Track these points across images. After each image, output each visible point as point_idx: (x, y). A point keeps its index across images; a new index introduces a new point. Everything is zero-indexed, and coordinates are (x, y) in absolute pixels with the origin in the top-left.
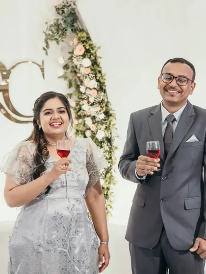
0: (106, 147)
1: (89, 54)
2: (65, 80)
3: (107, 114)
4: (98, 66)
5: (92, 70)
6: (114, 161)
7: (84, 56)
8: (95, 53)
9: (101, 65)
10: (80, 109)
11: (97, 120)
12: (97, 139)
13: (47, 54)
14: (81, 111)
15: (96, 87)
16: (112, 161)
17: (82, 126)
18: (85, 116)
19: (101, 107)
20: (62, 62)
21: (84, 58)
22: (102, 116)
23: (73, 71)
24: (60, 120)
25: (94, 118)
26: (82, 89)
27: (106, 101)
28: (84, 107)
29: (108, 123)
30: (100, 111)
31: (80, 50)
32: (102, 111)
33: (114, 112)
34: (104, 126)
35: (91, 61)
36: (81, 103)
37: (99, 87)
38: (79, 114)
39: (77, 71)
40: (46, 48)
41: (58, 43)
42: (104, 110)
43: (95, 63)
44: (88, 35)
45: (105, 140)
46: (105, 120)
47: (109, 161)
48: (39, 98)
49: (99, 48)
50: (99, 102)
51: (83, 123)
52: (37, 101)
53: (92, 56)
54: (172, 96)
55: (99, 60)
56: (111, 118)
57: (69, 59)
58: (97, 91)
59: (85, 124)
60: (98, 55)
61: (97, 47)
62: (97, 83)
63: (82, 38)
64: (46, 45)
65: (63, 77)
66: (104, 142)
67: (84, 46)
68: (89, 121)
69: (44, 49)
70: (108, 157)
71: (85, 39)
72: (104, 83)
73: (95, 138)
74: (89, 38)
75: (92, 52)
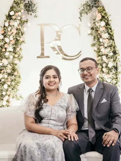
0: (114, 71)
1: (104, 19)
2: (92, 36)
3: (115, 53)
4: (109, 25)
5: (106, 28)
6: (118, 80)
7: (101, 20)
8: (108, 18)
9: (111, 25)
10: (100, 51)
11: (109, 56)
12: (109, 68)
13: (81, 21)
14: (100, 52)
15: (108, 37)
16: (117, 80)
17: (100, 61)
18: (102, 55)
19: (111, 49)
20: (90, 25)
21: (101, 21)
22: (112, 54)
23: (96, 30)
24: (54, 82)
25: (107, 55)
26: (101, 40)
27: (114, 45)
28: (102, 50)
29: (115, 58)
30: (110, 51)
31: (99, 17)
32: (111, 51)
33: (119, 52)
34: (112, 59)
35: (106, 23)
36: (100, 48)
37: (110, 38)
38: (99, 54)
39: (98, 29)
40: (80, 17)
41: (87, 14)
42: (113, 50)
43: (107, 24)
44: (104, 8)
45: (113, 67)
46: (113, 56)
47: (116, 80)
48: (43, 69)
49: (110, 15)
50: (109, 46)
51: (101, 59)
52: (42, 70)
53: (106, 20)
54: (87, 79)
55: (110, 22)
56: (117, 55)
57: (93, 23)
58: (109, 40)
59: (102, 59)
60: (109, 19)
61: (109, 15)
62: (108, 35)
63: (100, 10)
64: (80, 15)
65: (91, 35)
66: (113, 68)
67: (101, 14)
68: (104, 58)
69: (80, 18)
70: (115, 77)
71: (102, 10)
72: (113, 35)
73: (108, 67)
74: (104, 10)
75: (106, 17)
